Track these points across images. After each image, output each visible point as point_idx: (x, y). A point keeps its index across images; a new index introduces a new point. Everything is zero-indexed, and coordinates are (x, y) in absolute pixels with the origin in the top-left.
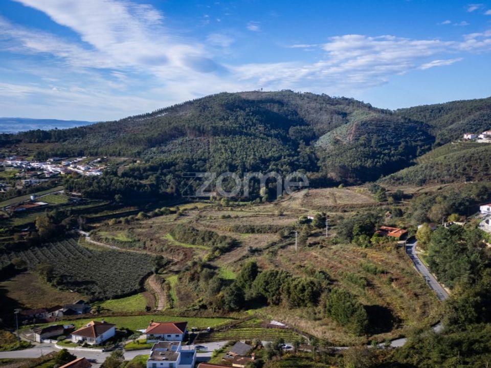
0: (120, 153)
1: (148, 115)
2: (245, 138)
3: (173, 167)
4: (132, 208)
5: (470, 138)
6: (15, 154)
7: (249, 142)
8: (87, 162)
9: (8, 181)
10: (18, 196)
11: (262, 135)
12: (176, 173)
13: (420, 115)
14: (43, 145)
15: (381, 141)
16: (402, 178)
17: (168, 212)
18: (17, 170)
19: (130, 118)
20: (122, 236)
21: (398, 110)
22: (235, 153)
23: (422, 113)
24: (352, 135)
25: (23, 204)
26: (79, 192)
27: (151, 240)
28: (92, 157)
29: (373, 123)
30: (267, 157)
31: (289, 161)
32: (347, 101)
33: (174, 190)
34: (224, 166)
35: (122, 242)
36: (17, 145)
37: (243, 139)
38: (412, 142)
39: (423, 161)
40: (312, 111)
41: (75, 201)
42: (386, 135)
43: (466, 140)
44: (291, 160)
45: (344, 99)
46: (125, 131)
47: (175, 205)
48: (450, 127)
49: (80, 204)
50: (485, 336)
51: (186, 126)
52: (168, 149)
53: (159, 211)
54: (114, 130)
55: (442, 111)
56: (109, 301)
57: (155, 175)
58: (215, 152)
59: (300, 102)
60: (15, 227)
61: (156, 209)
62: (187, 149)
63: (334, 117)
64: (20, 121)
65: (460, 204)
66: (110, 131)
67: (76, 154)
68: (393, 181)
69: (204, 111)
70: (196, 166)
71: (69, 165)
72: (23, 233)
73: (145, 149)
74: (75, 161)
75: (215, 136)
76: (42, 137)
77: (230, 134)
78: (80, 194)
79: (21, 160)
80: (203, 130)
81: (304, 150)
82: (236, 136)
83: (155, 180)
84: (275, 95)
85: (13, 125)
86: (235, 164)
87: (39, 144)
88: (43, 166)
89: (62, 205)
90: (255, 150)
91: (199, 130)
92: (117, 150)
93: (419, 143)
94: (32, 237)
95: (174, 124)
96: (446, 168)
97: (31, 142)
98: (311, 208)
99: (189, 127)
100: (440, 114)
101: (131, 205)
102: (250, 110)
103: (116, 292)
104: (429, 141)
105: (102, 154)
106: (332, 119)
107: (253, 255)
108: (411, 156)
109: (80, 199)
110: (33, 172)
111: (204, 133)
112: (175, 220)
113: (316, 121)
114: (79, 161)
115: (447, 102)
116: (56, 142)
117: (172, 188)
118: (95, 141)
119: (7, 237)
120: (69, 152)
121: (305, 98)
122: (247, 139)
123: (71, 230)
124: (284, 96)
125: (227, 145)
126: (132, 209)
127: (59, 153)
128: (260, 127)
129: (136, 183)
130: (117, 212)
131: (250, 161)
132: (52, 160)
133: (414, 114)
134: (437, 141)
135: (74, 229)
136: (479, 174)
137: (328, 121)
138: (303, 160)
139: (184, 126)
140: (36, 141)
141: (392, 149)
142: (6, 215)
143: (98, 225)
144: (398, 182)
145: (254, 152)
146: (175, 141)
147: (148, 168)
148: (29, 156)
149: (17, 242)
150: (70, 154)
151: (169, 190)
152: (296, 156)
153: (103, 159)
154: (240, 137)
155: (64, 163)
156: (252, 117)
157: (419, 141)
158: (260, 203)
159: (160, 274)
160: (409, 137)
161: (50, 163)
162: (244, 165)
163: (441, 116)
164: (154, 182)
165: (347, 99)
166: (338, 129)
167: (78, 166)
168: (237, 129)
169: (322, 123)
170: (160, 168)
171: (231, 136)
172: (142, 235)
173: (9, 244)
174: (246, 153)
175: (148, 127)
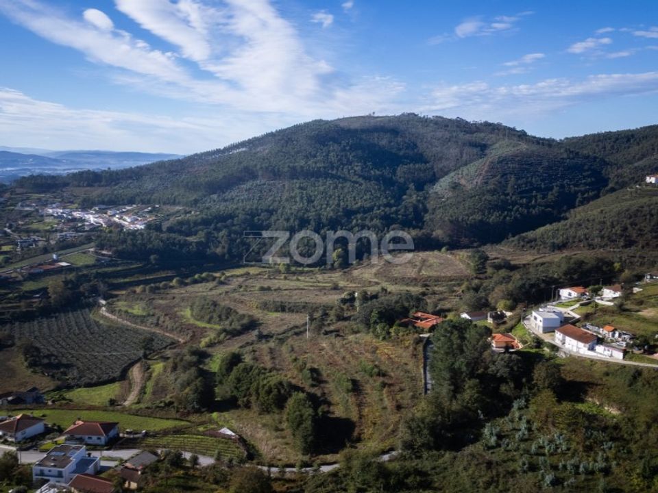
0: (175, 200)
1: (218, 151)
2: (331, 182)
3: (230, 221)
4: (169, 271)
5: (653, 182)
6: (60, 200)
7: (336, 187)
8: (136, 211)
9: (43, 234)
10: (43, 254)
11: (355, 178)
12: (234, 228)
13: (597, 146)
14: (92, 189)
15: (524, 186)
16: (535, 240)
17: (211, 278)
18: (56, 221)
19: (196, 155)
20: (138, 310)
21: (567, 138)
22: (313, 202)
23: (600, 143)
24: (481, 177)
25: (42, 265)
26: (110, 250)
27: (166, 315)
28: (144, 206)
29: (517, 159)
30: (355, 207)
31: (383, 213)
32: (491, 127)
33: (226, 250)
34: (292, 220)
35: (135, 316)
36: (64, 189)
37: (328, 183)
38: (571, 186)
39: (578, 214)
40: (436, 143)
41: (103, 261)
42: (532, 177)
43: (648, 185)
44: (385, 213)
45: (487, 124)
46: (188, 172)
47: (221, 270)
48: (636, 164)
49: (108, 266)
50: (439, 467)
51: (259, 167)
52: (232, 196)
53: (199, 277)
54: (174, 171)
55: (632, 141)
56: (79, 389)
57: (205, 231)
58: (287, 200)
59: (422, 130)
60: (27, 292)
61: (195, 274)
62: (254, 196)
63: (465, 151)
64: (98, 154)
65: (532, 286)
66: (171, 172)
67: (126, 201)
68: (522, 243)
69: (286, 146)
70: (259, 220)
71: (114, 215)
72: (34, 300)
73: (205, 196)
74: (124, 210)
75: (293, 179)
76: (92, 179)
77: (313, 176)
78: (110, 253)
79: (63, 209)
80: (279, 171)
81: (411, 198)
82: (320, 179)
83: (203, 237)
84: (390, 121)
85: (89, 160)
86: (308, 217)
87: (88, 188)
88: (86, 216)
89: (87, 267)
90: (341, 198)
91: (273, 171)
92: (173, 196)
93: (582, 188)
94: (42, 305)
95: (245, 164)
96: (598, 227)
97: (79, 186)
98: (384, 279)
99: (261, 168)
100: (627, 145)
101: (168, 269)
102: (348, 143)
103: (92, 379)
104: (599, 186)
105: (154, 201)
106: (462, 154)
107: (260, 341)
108: (565, 208)
109: (110, 259)
110: (72, 224)
111: (280, 176)
112: (211, 289)
113: (440, 155)
114: (128, 211)
115: (642, 126)
116: (106, 186)
117: (223, 247)
118: (151, 184)
119: (15, 305)
120: (118, 198)
121: (431, 125)
122: (334, 183)
123: (89, 297)
124: (401, 122)
125: (305, 192)
126: (170, 274)
127: (106, 199)
128: (357, 166)
129: (179, 241)
130: (151, 277)
131: (328, 213)
132: (97, 209)
133: (589, 144)
134: (611, 185)
135: (93, 297)
136: (646, 236)
137: (456, 156)
138: (405, 212)
139: (256, 165)
140: (85, 185)
141: (538, 197)
142: (20, 278)
143: (124, 292)
144: (529, 245)
145: (339, 200)
146: (242, 186)
147: (199, 221)
148: (74, 204)
149: (24, 310)
150: (119, 201)
151: (219, 250)
152: (395, 206)
153: (154, 208)
154: (325, 181)
155: (110, 212)
156: (349, 153)
157: (582, 185)
158: (330, 269)
159: (149, 359)
160: (569, 179)
161: (94, 212)
162: (320, 219)
163: (629, 147)
164: (203, 240)
165: (491, 125)
166: (465, 169)
167: (124, 217)
168: (322, 169)
169: (447, 159)
170: (215, 221)
171: (313, 179)
172: (159, 307)
173: (14, 313)
174: (328, 201)
175: (214, 167)
